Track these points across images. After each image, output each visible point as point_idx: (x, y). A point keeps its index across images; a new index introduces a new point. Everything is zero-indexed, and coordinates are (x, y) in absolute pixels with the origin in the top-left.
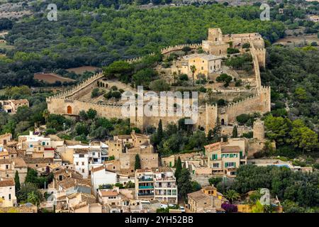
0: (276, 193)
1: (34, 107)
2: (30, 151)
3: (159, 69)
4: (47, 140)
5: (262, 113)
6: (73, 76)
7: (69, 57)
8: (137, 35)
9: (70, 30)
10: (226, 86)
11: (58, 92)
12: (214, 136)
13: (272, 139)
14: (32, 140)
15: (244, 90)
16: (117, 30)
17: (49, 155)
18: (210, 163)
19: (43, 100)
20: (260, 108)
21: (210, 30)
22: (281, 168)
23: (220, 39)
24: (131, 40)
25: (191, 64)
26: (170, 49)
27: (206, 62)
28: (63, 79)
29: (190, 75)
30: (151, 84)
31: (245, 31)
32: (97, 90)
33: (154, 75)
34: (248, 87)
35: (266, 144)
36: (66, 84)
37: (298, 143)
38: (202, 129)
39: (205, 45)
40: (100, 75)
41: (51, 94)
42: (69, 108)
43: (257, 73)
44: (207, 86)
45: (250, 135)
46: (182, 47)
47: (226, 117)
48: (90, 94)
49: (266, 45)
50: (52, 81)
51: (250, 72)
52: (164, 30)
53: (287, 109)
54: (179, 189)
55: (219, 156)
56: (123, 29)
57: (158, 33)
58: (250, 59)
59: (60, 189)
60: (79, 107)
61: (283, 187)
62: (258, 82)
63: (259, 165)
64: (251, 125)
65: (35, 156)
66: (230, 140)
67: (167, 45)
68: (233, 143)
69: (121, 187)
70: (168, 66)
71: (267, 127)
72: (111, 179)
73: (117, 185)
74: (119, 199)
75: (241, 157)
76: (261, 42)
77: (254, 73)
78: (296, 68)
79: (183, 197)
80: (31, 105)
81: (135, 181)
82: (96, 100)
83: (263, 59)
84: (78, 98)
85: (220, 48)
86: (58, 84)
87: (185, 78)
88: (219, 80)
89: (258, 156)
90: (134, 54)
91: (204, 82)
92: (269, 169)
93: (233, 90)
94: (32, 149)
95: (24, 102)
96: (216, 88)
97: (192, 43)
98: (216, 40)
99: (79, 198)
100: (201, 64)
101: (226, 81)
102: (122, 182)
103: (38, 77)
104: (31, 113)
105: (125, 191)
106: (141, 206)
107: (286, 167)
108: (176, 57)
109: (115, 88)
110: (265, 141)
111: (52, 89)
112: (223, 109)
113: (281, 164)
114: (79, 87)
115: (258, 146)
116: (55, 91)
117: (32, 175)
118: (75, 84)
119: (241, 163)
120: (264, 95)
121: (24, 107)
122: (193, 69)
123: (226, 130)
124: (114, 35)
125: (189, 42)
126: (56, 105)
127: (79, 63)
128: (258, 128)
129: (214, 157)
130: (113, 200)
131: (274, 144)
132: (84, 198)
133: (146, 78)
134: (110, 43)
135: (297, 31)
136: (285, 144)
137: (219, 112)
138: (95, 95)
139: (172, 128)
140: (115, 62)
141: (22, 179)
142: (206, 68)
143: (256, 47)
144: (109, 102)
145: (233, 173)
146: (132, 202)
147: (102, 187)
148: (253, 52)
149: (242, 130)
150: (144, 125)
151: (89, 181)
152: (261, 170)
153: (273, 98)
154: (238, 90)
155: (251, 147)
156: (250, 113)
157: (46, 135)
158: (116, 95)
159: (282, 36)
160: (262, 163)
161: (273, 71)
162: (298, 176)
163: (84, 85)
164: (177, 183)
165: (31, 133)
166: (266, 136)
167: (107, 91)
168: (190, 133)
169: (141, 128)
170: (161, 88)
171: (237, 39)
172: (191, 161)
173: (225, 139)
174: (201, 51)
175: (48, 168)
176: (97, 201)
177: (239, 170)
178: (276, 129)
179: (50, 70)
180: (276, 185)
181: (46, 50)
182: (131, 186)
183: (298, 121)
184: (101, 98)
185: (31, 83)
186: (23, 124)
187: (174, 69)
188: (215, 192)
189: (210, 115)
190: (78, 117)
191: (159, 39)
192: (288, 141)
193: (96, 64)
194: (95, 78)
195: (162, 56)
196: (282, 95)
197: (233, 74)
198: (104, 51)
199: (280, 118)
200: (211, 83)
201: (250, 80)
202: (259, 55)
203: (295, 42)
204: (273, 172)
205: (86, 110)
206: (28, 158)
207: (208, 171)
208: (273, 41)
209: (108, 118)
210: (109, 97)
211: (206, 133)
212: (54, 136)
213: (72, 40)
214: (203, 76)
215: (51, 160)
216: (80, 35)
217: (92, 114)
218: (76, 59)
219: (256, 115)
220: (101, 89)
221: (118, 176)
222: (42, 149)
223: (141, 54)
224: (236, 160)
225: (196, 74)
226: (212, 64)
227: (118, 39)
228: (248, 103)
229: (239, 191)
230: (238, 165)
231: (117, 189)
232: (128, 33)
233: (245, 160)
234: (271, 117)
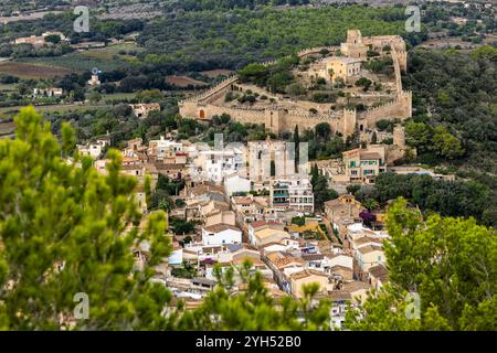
0: (416, 202)
1: (165, 111)
2: (161, 156)
3: (296, 72)
4: (179, 145)
5: (402, 119)
6: (206, 79)
7: (202, 60)
8: (273, 37)
9: (203, 31)
10: (365, 90)
11: (191, 96)
12: (352, 143)
13: (413, 146)
14: (163, 144)
15: (385, 95)
16: (252, 31)
17: (181, 160)
18: (348, 171)
19: (175, 104)
20: (400, 113)
21: (349, 32)
22: (422, 176)
23: (360, 41)
24: (266, 42)
25: (329, 67)
26: (307, 51)
27: (344, 65)
28: (196, 83)
29: (327, 79)
30: (287, 88)
31: (385, 34)
32: (231, 94)
33: (290, 79)
34: (389, 92)
35: (407, 151)
36: (198, 88)
37: (440, 150)
38: (340, 135)
39: (344, 48)
40: (234, 78)
41: (182, 97)
42: (202, 113)
43: (398, 76)
44: (345, 91)
45: (390, 142)
46: (320, 49)
47: (365, 123)
48: (224, 98)
49: (407, 48)
50: (185, 85)
51: (391, 76)
52: (302, 31)
53: (429, 115)
54: (315, 197)
55: (357, 163)
56: (258, 31)
57: (295, 35)
58: (390, 62)
59: (192, 196)
60: (212, 111)
61: (424, 196)
62: (399, 86)
63: (399, 173)
64: (391, 131)
65: (166, 162)
66: (369, 147)
67: (304, 48)
68: (371, 149)
69: (255, 194)
70: (305, 69)
71: (408, 133)
72: (245, 186)
73: (251, 192)
74: (253, 207)
75: (381, 164)
76: (402, 44)
77: (394, 77)
78: (439, 72)
79: (319, 205)
80: (162, 109)
81: (271, 189)
82: (229, 104)
83: (404, 63)
84: (211, 102)
85: (360, 50)
86: (190, 88)
87: (322, 81)
88: (358, 84)
89: (398, 163)
90: (269, 57)
91: (342, 86)
92: (410, 177)
93: (372, 94)
94: (162, 155)
95: (155, 106)
96: (355, 92)
97: (331, 44)
98: (356, 42)
99: (212, 205)
100: (339, 67)
101: (364, 84)
102: (256, 189)
103: (170, 80)
104: (162, 118)
105: (258, 199)
106: (276, 214)
107: (427, 175)
108: (313, 60)
109: (249, 92)
110: (406, 147)
111: (184, 92)
112: (362, 115)
113: (422, 171)
114: (212, 91)
115: (399, 154)
116: (187, 95)
117: (163, 181)
118: (208, 88)
119: (381, 170)
120: (404, 100)
121: (155, 111)
122: (331, 71)
123: (364, 137)
124: (248, 37)
125: (327, 45)
126: (188, 109)
127: (213, 66)
128: (399, 135)
129: (353, 164)
130: (247, 208)
131: (415, 151)
132: (216, 206)
133: (279, 82)
134: (245, 45)
135: (440, 34)
136: (426, 151)
137: (357, 118)
138: (229, 99)
139: (309, 134)
140: (250, 65)
141: (153, 185)
142: (344, 72)
143: (397, 50)
144: (244, 106)
145: (372, 181)
146: (266, 210)
147: (236, 195)
148: (394, 55)
149: (382, 136)
150: (280, 131)
151: (222, 188)
152: (401, 178)
153: (415, 103)
154: (378, 94)
155: (390, 154)
156: (391, 119)
157: (178, 140)
158: (250, 100)
159: (425, 39)
160: (403, 171)
161: (415, 75)
162: (439, 185)
163: (218, 88)
164: (313, 191)
165: (162, 138)
166: (407, 143)
167: (242, 95)
168: (327, 139)
169: (277, 134)
170: (299, 94)
171: (378, 42)
172: (328, 168)
173: (364, 146)
174: (339, 54)
175: (180, 175)
176: (231, 209)
177: (380, 177)
178: (417, 135)
179: (182, 73)
180: (416, 193)
181: (178, 52)
182: (266, 194)
183: (440, 127)
184: (235, 102)
185: (163, 86)
186: (154, 129)
187: (311, 72)
188: (353, 200)
189: (348, 120)
190: (211, 122)
191: (295, 41)
192: (430, 148)
193: (230, 67)
194: (229, 81)
195: (299, 59)
196: (423, 100)
197: (373, 78)
198: (239, 53)
199: (421, 124)
200: (350, 87)
201: (391, 84)
202: (400, 58)
203: (438, 46)
204: (414, 180)
205: (220, 114)
206: (160, 164)
207: (346, 178)
208: (415, 44)
209: (242, 123)
210: (243, 101)
211: (344, 139)
212: (186, 142)
213: (206, 41)
214: (342, 80)
215: (183, 166)
216: (214, 36)
217: (225, 119)
218: (209, 62)
219: (397, 121)
220: (235, 93)
221: (252, 183)
222: (174, 155)
223: (277, 57)
224: (375, 167)
225: (334, 77)
226: (351, 67)
227: (253, 41)
228: (388, 108)
229: (378, 199)
230: (377, 173)
231: (251, 196)
232: (263, 35)
233: (385, 167)
234: (412, 123)
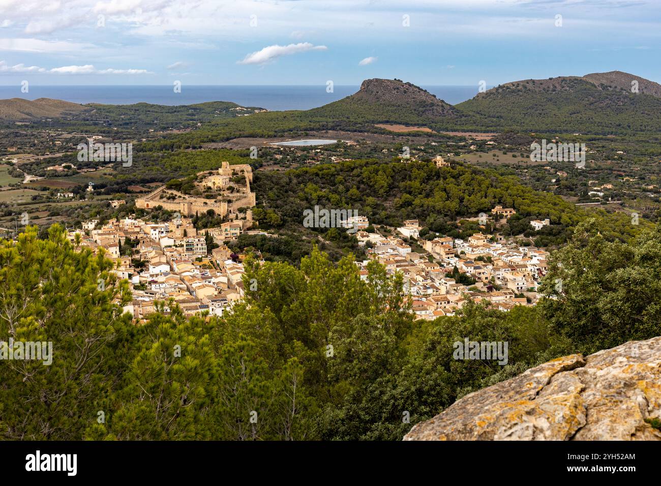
0: (259, 249)
1: (128, 205)
2: (126, 228)
3: (196, 183)
4: (136, 222)
5: (251, 207)
6: (149, 187)
7: (147, 177)
8: (184, 165)
9: (147, 163)
10: (232, 192)
11: (141, 196)
12: (226, 219)
13: (257, 220)
14: (127, 222)
15: (242, 195)
16: (172, 163)
17: (137, 230)
18: (224, 234)
19: (133, 200)
20: (250, 204)
21: (223, 163)
22: (261, 235)
23: (228, 167)
24: (180, 168)
25: (213, 181)
26: (202, 173)
27: (221, 180)
28: (144, 189)
29: (212, 187)
30: (192, 192)
31: (241, 164)
32: (162, 195)
33: (193, 187)
34: (244, 193)
35: (253, 223)
36: (145, 192)
37: (270, 222)
38: (220, 215)
39: (220, 171)
40: (164, 187)
41: (137, 197)
42: (148, 205)
43: (248, 185)
44: (222, 193)
45: (245, 218)
46: (208, 172)
47: (232, 209)
48: (159, 197)
49: (253, 171)
50: (138, 190)
51: (244, 185)
52: (198, 163)
53: (264, 204)
54: (208, 247)
55: (229, 229)
56: (176, 162)
57: (195, 164)
58: (244, 178)
59: (144, 248)
60: (153, 204)
61: (262, 245)
62: (249, 190)
63: (250, 234)
64: (246, 213)
65: (129, 231)
66: (234, 221)
67: (200, 171)
68: (236, 222)
69: (176, 246)
70: (201, 182)
71: (254, 214)
72: (171, 242)
73: (174, 245)
74: (175, 253)
75: (240, 230)
76: (249, 168)
77: (246, 185)
78: (269, 182)
79: (209, 251)
80: (127, 203)
81: (184, 243)
82: (162, 200)
83: (251, 178)
84: (152, 199)
85: (228, 172)
86: (141, 192)
87: (210, 188)
88: (228, 189)
89: (249, 229)
90: (182, 176)
91: (220, 190)
92: (255, 236)
93: (235, 194)
94: (128, 227)
95: (123, 202)
96: (226, 193)
97: (213, 169)
98: (226, 169)
99: (154, 253)
100: (218, 181)
101: (231, 189)
102: (177, 244)
103: (130, 188)
104: (127, 208)
105: (178, 249)
106: (187, 256)
107: (264, 236)
108: (205, 177)
109: (172, 194)
110: (253, 221)
111: (138, 194)
112: (230, 205)
113: (261, 233)
114: (153, 194)
115: (250, 224)
116: (140, 196)
117: (128, 241)
118: (151, 192)
119: (240, 233)
120: (251, 198)
121: (123, 204)
122: (214, 183)
123: (232, 216)
124: (171, 166)
125: (212, 169)
126: (140, 203)
127: (153, 180)
128: (249, 215)
129: (226, 230)
130: (172, 253)
131: (257, 223)
132: (156, 253)
133: (188, 189)
134: (169, 170)
135: (269, 163)
136: (263, 223)
137: (228, 206)
138: (161, 197)
139: (203, 215)
140: (172, 180)
141: (123, 243)
142: (221, 183)
143: (247, 172)
144: (169, 201)
145: (236, 239)
146: (183, 254)
147: (166, 247)
148: (246, 174)
149: (241, 215)
150: (188, 214)
151: (159, 244)
152: (251, 237)
153: (257, 199)
154: (238, 194)
155: (245, 224)
156: (245, 206)
157: (135, 219)
158: (173, 198)
159: (261, 166)
160: (251, 233)
161: (257, 185)
162: (270, 239)
163: (156, 192)
164: (206, 244)
165: (127, 218)
166: (253, 219)
167: (168, 195)
168: (213, 218)
169: (187, 215)
170: (198, 194)
171: (238, 168)
172: (213, 232)
173: (232, 221)
174: (218, 174)
175: (137, 237)
176: (164, 254)
177: (240, 236)
178: (259, 214)
179: (137, 184)
180: (259, 244)
181: (134, 174)
182: (182, 246)
183: (270, 210)
184: (165, 199)
185: (127, 191)
186: (122, 213)
187: (204, 184)
188: (227, 248)
189: (224, 208)
190: (152, 210)
191: (195, 168)
192: (265, 221)
193: (162, 181)
194: (161, 188)
195: (197, 176)
196: (261, 197)
197: (236, 186)
198: (166, 174)
199: (260, 209)
200: (224, 191)
201: (244, 189)
202: (249, 176)
203: (268, 169)
204: (257, 237)
205: (157, 206)
206: (126, 232)
207: (223, 237)
208: (256, 168)
209: (169, 210)
210: (169, 198)
211: (222, 217)
212: (140, 220)
213: (148, 168)
214: (220, 187)
215: (138, 233)
216: (153, 165)
217: (160, 208)
218: (151, 179)
219: (248, 208)
220: (164, 194)
221: (175, 241)
222: (133, 227)
223: (186, 176)
224: (238, 231)
225: (216, 186)
226: (224, 181)
227: (173, 168)
228: (244, 201)
229: (240, 248)
230: (238, 234)
231: (174, 247)
232: (178, 164)
233: (242, 231)
234: (256, 209)
